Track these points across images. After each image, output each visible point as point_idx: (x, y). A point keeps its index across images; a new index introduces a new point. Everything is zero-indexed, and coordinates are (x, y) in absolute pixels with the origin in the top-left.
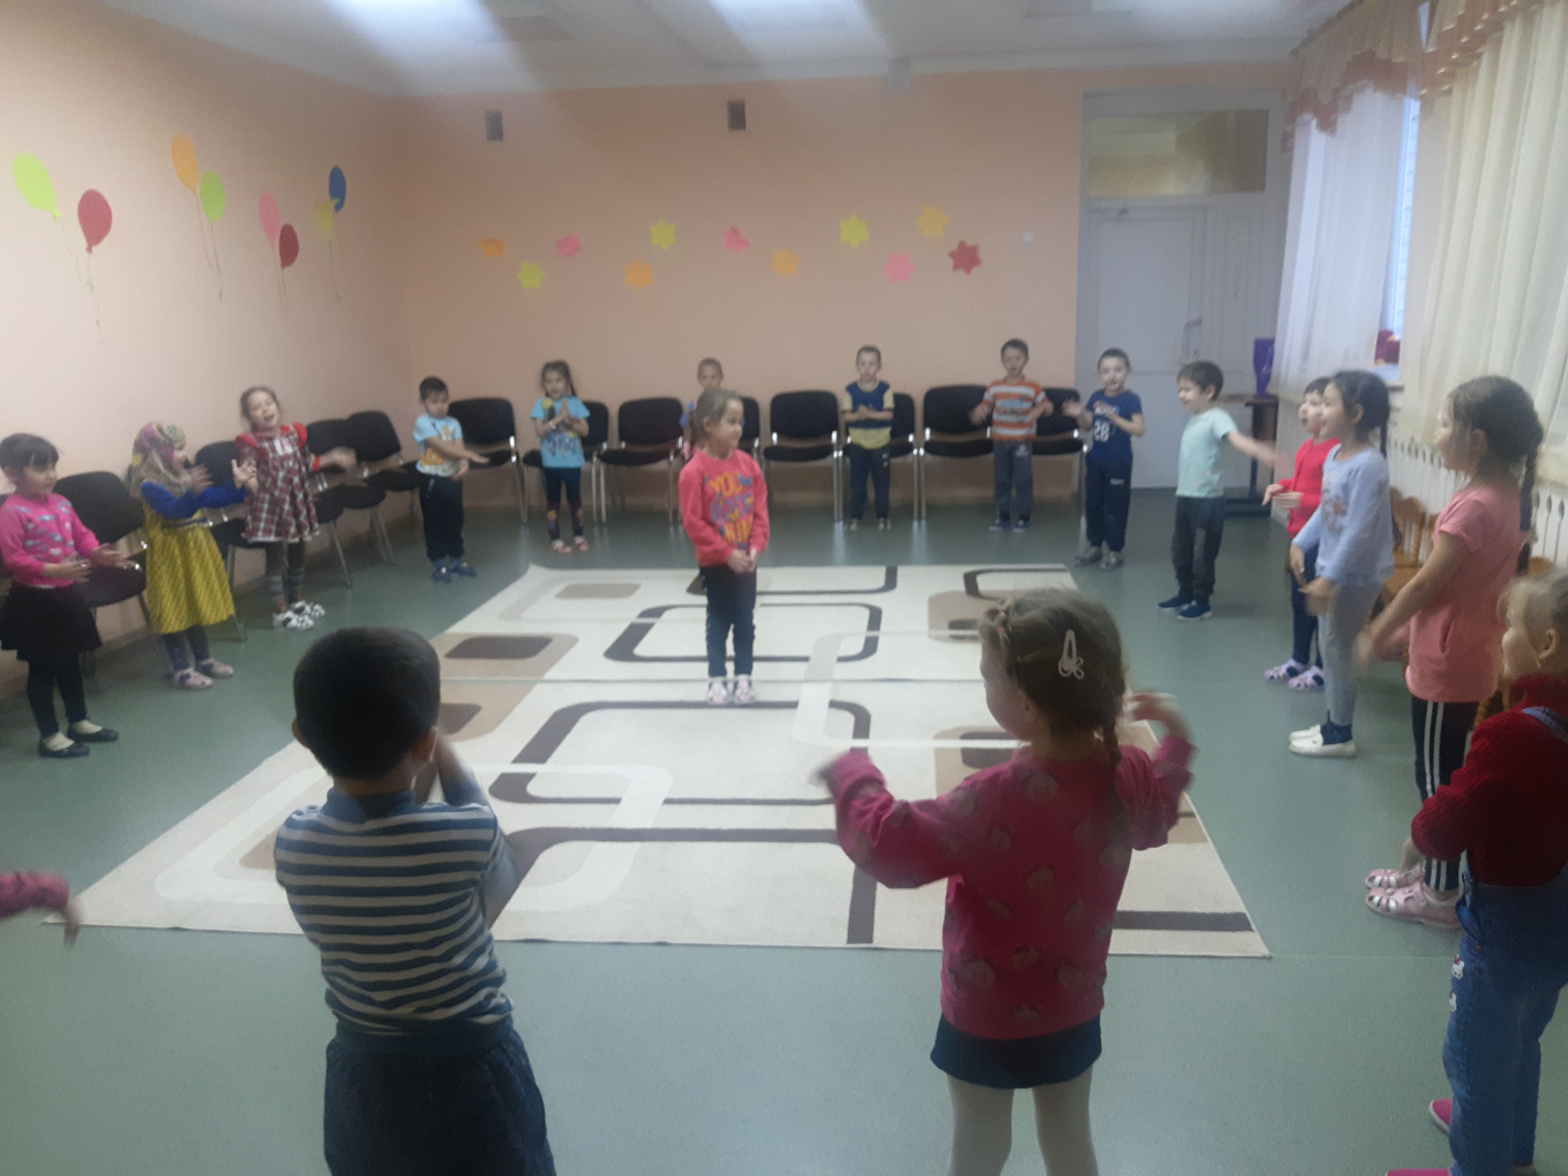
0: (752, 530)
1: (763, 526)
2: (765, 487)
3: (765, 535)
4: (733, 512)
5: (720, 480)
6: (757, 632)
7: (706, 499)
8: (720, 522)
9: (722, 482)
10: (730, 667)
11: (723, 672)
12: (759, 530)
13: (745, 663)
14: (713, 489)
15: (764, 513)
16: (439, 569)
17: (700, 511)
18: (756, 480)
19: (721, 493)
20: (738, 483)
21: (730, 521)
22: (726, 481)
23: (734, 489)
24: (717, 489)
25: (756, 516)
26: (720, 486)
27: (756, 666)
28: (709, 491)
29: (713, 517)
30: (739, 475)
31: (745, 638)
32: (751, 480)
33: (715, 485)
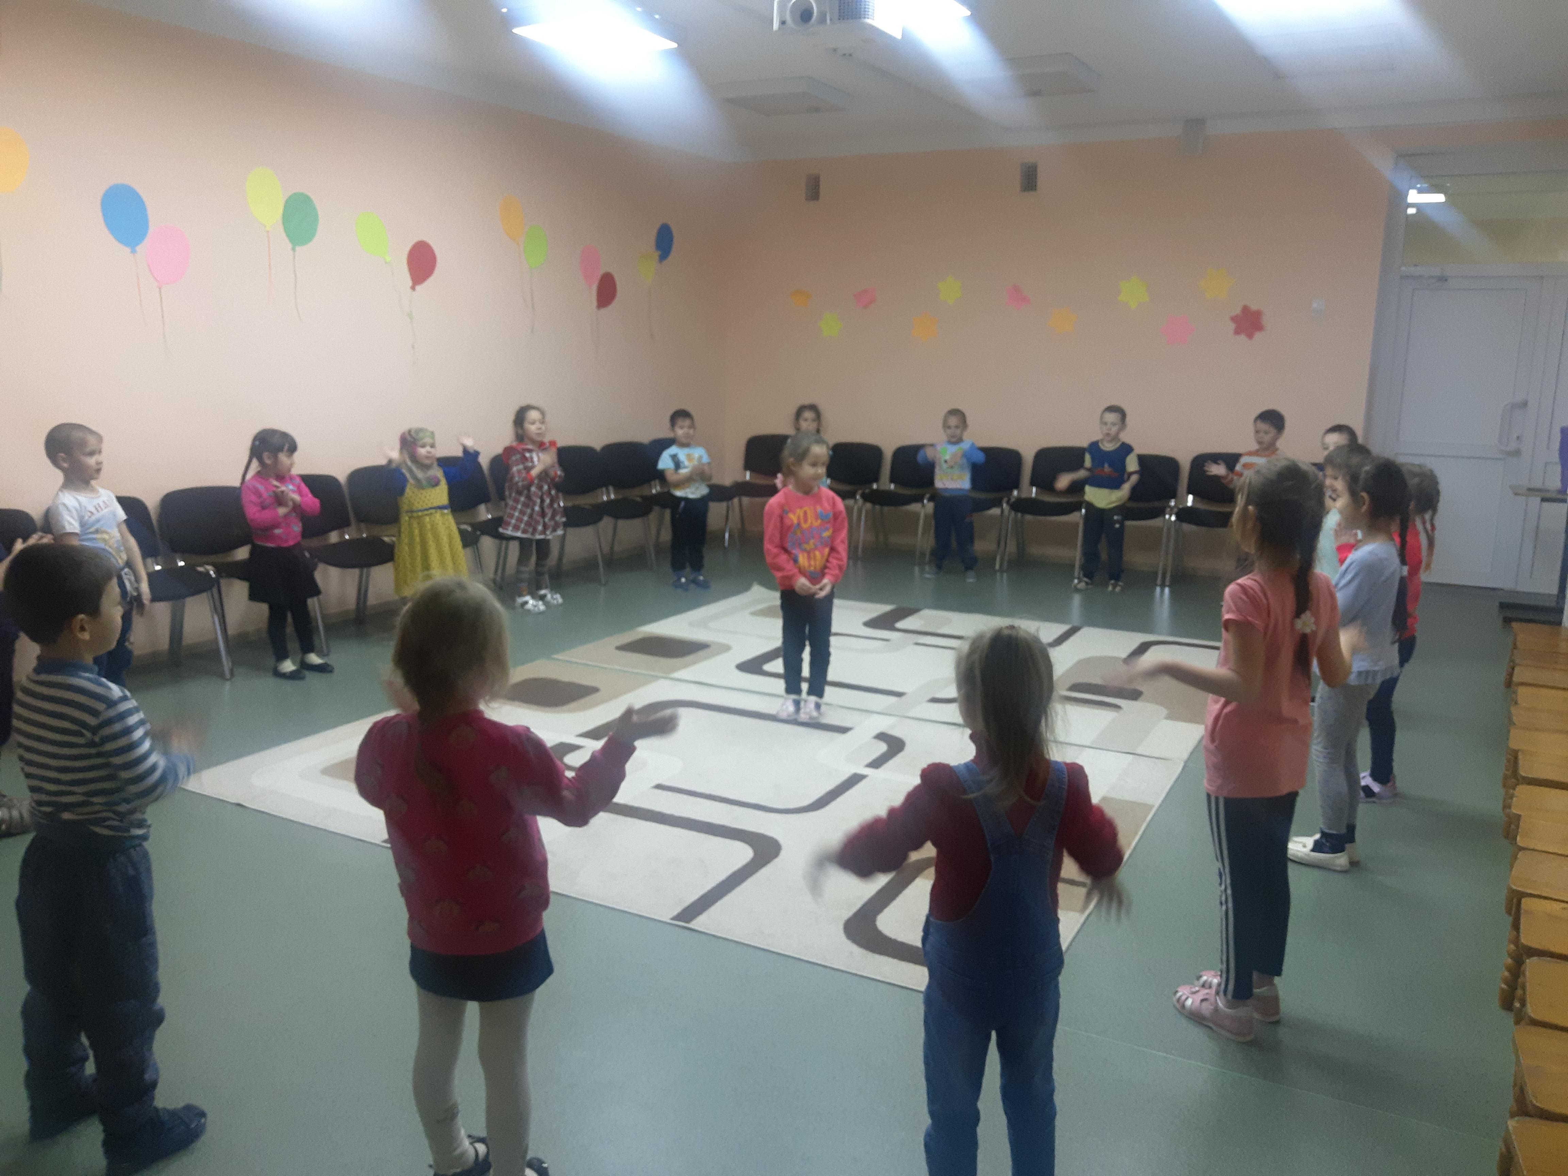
0: (827, 561)
1: (840, 559)
2: (846, 524)
3: (840, 568)
4: (808, 543)
5: (800, 512)
6: (832, 659)
7: (784, 529)
8: (795, 551)
9: (802, 514)
10: (805, 686)
11: (798, 691)
12: (834, 562)
13: (818, 685)
14: (792, 520)
15: (843, 549)
16: (679, 579)
17: (777, 540)
18: (836, 516)
19: (799, 524)
20: (817, 517)
21: (805, 550)
22: (805, 513)
23: (813, 522)
24: (795, 521)
25: (833, 549)
26: (799, 518)
27: (828, 690)
28: (787, 522)
29: (789, 545)
30: (819, 509)
31: (821, 660)
32: (831, 514)
33: (793, 518)
